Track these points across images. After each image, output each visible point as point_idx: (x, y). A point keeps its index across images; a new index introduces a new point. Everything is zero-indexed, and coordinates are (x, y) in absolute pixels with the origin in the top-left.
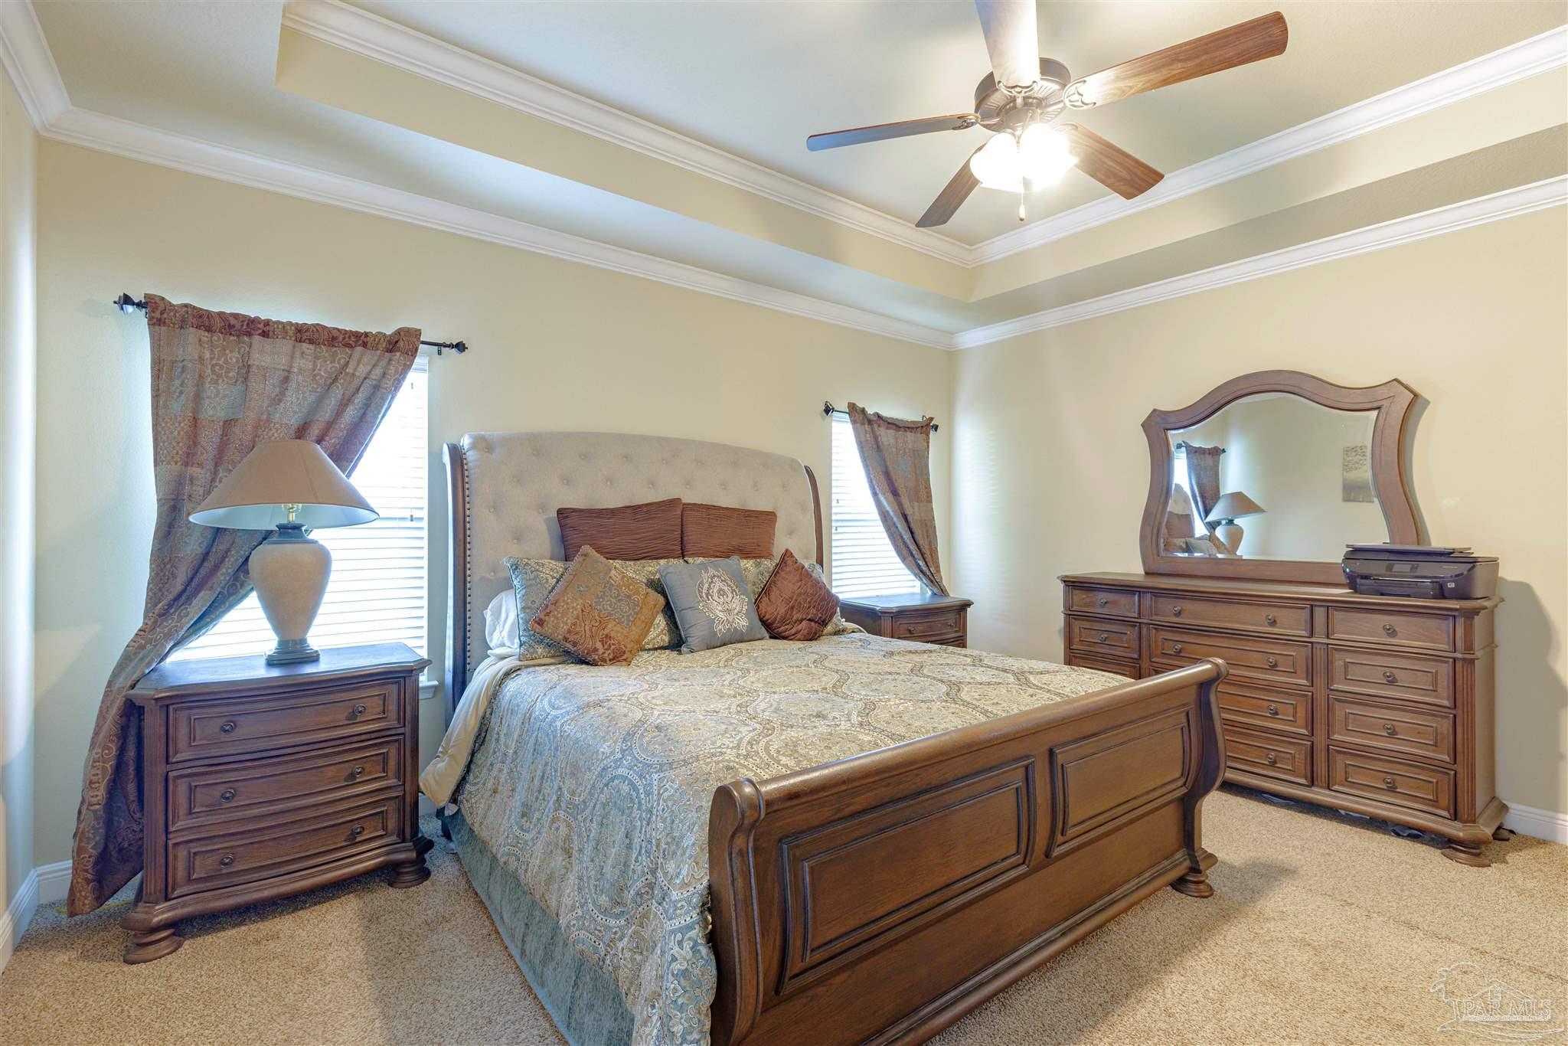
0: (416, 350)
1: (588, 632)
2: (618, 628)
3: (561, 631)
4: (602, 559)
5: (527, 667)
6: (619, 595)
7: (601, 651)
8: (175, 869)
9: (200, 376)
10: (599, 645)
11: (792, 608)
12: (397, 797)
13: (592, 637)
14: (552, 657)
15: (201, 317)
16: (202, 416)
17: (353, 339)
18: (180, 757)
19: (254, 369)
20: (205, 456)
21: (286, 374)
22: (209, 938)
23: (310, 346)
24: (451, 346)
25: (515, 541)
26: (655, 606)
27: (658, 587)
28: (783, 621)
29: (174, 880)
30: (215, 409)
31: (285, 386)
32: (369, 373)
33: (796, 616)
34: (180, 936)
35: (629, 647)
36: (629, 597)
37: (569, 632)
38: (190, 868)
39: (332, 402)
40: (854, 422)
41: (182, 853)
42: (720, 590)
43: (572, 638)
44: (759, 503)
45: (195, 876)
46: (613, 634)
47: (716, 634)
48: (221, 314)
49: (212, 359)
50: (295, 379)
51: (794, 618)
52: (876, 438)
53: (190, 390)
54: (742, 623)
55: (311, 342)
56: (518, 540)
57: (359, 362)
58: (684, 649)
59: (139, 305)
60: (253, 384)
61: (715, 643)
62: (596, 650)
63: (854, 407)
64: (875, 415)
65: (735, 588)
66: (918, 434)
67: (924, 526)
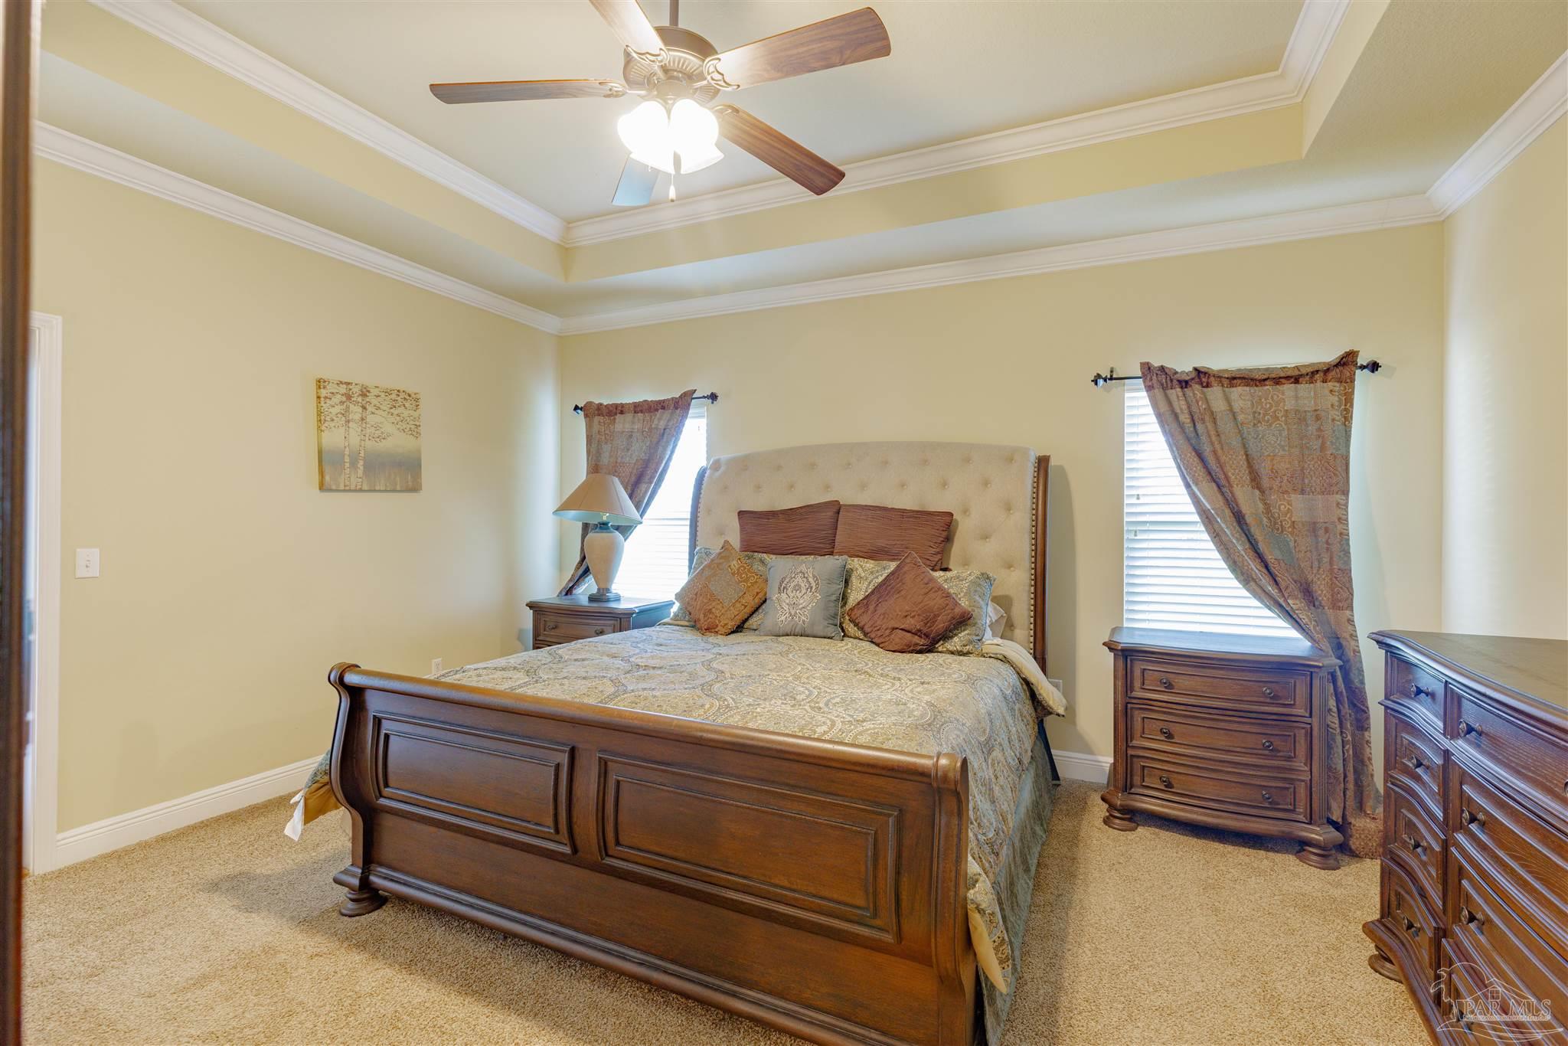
0: (689, 405)
2: (720, 606)
3: (685, 602)
6: (730, 581)
9: (599, 441)
14: (689, 621)
15: (600, 409)
16: (600, 463)
19: (619, 433)
21: (631, 433)
23: (641, 414)
24: (709, 397)
26: (759, 593)
30: (606, 460)
31: (631, 440)
32: (667, 425)
36: (738, 583)
39: (644, 447)
40: (1149, 388)
42: (799, 585)
46: (714, 610)
48: (608, 406)
49: (604, 431)
50: (635, 435)
53: (594, 450)
54: (804, 620)
55: (642, 411)
57: (661, 420)
59: (581, 409)
60: (614, 443)
63: (1147, 369)
64: (1196, 369)
65: (814, 585)
66: (1319, 384)
67: (1321, 532)
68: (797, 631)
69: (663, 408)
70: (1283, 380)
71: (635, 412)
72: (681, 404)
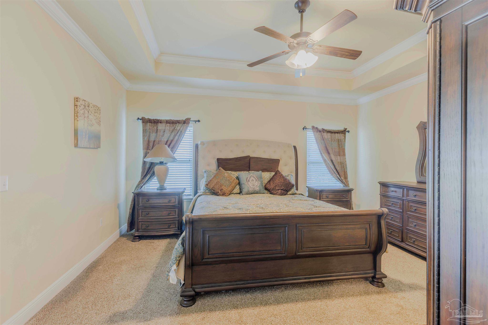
0: (189, 123)
1: (217, 188)
2: (225, 187)
3: (211, 187)
4: (224, 171)
5: (204, 195)
6: (226, 179)
7: (220, 193)
8: (139, 226)
9: (150, 132)
10: (219, 191)
11: (276, 186)
12: (177, 220)
13: (218, 189)
14: (210, 193)
15: (150, 120)
16: (150, 140)
17: (177, 122)
18: (140, 205)
19: (158, 130)
20: (150, 148)
21: (164, 130)
22: (144, 241)
23: (169, 124)
24: (197, 121)
25: (208, 166)
26: (236, 183)
27: (238, 178)
28: (273, 189)
29: (139, 228)
30: (152, 139)
31: (164, 133)
32: (180, 129)
33: (277, 188)
34: (140, 239)
35: (227, 192)
36: (229, 180)
37: (213, 187)
38: (142, 227)
39: (172, 136)
40: (314, 132)
41: (140, 223)
42: (252, 179)
43: (213, 189)
44: (274, 157)
45: (142, 228)
46: (223, 189)
47: (249, 191)
48: (153, 119)
49: (152, 128)
50: (166, 131)
51: (276, 189)
52: (322, 136)
53: (148, 135)
54: (257, 189)
55: (169, 123)
56: (209, 165)
57: (178, 126)
58: (241, 194)
59: (141, 119)
60: (158, 133)
61: (248, 193)
62: (218, 192)
63: (313, 127)
64: (322, 129)
65: (257, 179)
66: (341, 134)
67: (342, 164)
68: (255, 192)
69: (179, 123)
70: (336, 133)
71: (166, 123)
72: (186, 122)
